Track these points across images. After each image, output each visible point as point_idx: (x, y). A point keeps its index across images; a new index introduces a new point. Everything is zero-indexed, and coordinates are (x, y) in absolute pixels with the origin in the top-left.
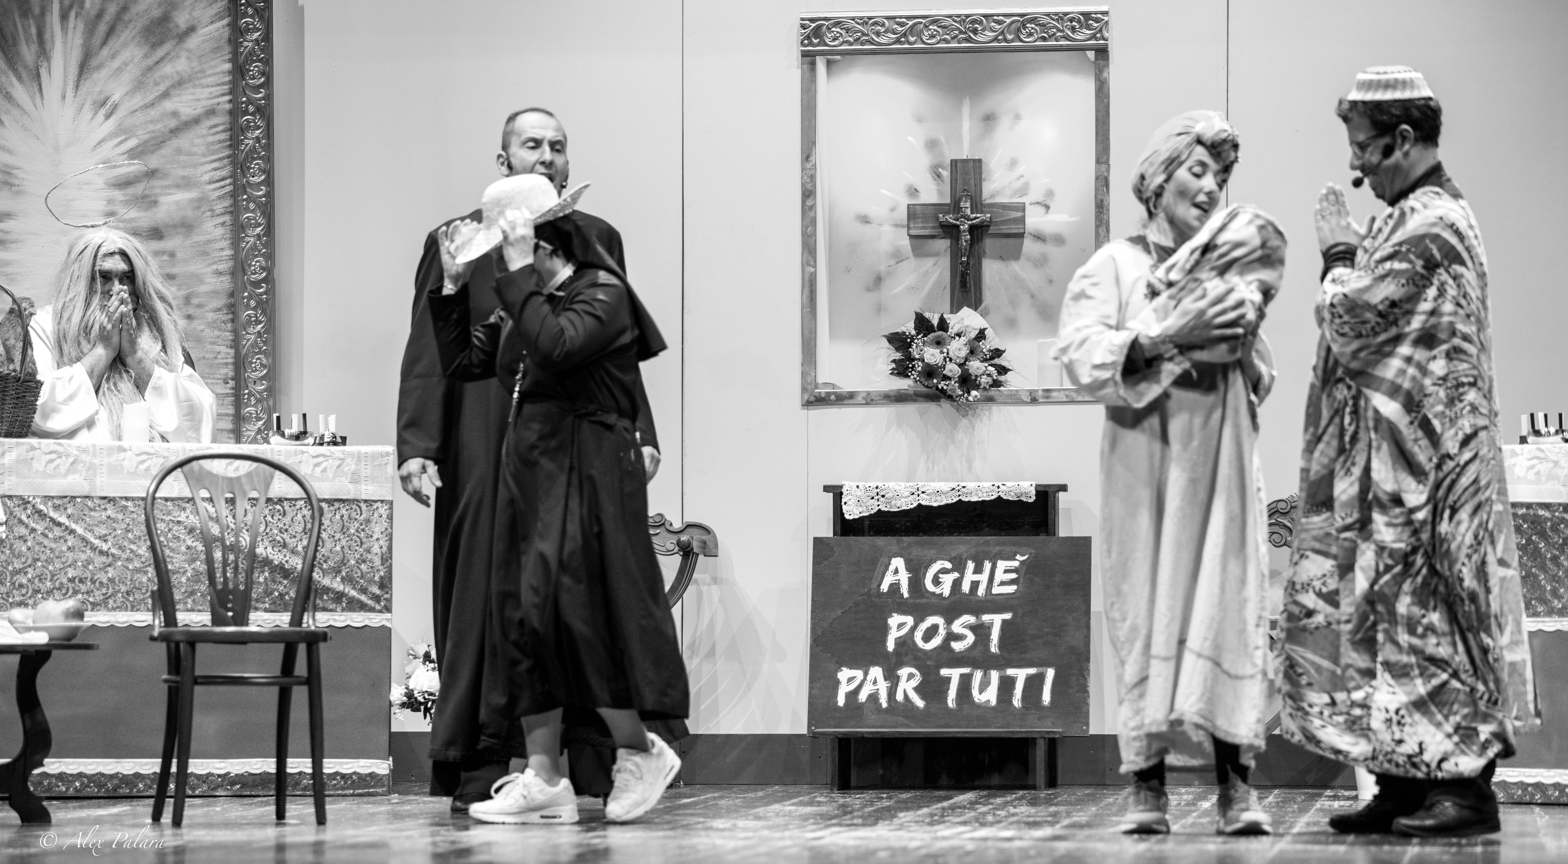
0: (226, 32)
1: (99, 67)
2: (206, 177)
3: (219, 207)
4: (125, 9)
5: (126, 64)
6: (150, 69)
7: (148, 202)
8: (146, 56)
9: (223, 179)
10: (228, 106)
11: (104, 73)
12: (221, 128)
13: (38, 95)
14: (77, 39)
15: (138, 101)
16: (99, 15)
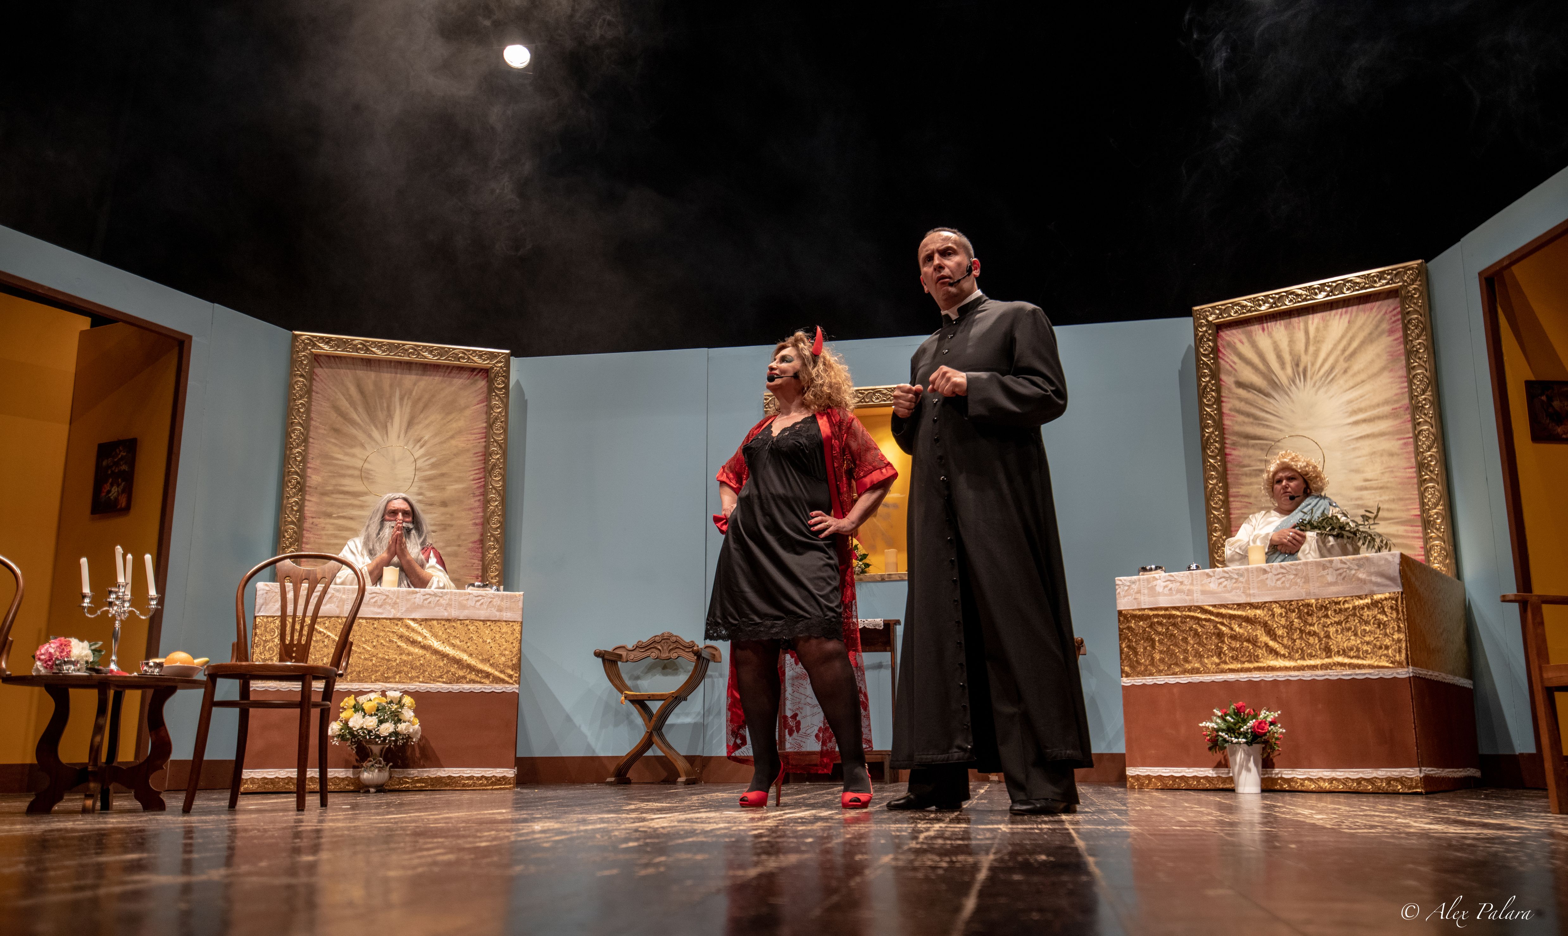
0: (485, 409)
1: (419, 423)
2: (472, 477)
3: (477, 492)
4: (433, 396)
5: (432, 422)
6: (444, 425)
7: (441, 489)
8: (443, 419)
9: (480, 479)
10: (484, 444)
11: (421, 426)
12: (480, 454)
13: (385, 436)
14: (407, 409)
15: (437, 440)
16: (419, 399)
